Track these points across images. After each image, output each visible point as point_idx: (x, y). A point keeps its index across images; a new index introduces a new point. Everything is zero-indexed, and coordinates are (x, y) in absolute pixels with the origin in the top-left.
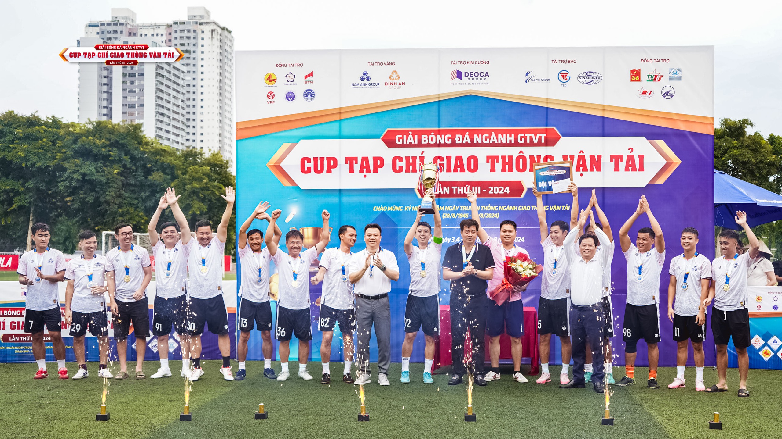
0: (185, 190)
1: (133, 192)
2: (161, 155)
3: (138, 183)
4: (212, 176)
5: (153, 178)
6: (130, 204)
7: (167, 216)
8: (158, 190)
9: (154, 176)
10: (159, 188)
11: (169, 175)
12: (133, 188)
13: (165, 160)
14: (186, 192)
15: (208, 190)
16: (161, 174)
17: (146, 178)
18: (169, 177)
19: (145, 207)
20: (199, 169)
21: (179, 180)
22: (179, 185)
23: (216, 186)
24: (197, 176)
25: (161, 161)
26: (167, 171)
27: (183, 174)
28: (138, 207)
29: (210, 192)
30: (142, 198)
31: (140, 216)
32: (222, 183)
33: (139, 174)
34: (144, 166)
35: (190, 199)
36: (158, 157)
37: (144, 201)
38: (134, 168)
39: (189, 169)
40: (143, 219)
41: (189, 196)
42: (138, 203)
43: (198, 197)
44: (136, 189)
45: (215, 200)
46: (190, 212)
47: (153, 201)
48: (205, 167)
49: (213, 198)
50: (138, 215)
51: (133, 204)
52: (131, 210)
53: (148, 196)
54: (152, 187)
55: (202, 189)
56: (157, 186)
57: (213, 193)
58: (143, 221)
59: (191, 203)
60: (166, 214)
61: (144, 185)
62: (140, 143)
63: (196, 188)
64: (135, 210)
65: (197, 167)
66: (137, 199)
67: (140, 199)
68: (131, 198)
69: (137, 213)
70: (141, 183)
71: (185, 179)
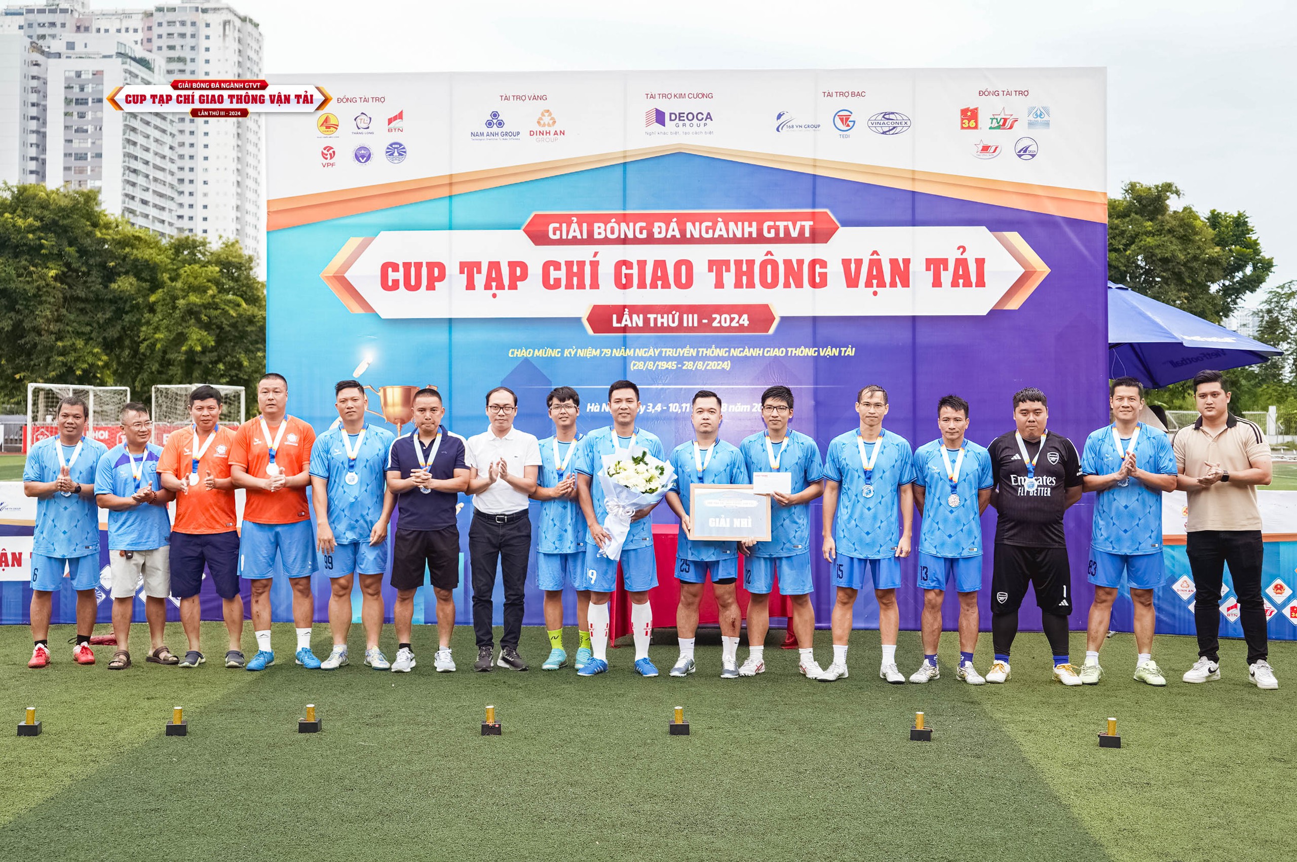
0: (174, 308)
1: (82, 311)
2: (133, 246)
3: (92, 295)
4: (223, 284)
5: (119, 287)
6: (79, 334)
7: (143, 354)
8: (127, 309)
9: (120, 283)
10: (128, 305)
11: (146, 281)
12: (82, 305)
13: (139, 256)
14: (178, 312)
15: (216, 309)
16: (132, 280)
17: (106, 287)
18: (146, 285)
19: (104, 338)
20: (200, 271)
21: (165, 290)
22: (164, 300)
23: (230, 301)
24: (196, 283)
25: (132, 258)
26: (143, 275)
27: (172, 279)
28: (92, 339)
29: (219, 311)
30: (98, 323)
31: (94, 355)
32: (241, 296)
33: (94, 279)
34: (103, 266)
35: (184, 324)
36: (127, 250)
37: (102, 327)
38: (84, 269)
39: (182, 271)
40: (100, 359)
41: (183, 319)
42: (92, 331)
43: (199, 320)
44: (89, 306)
45: (229, 326)
46: (184, 348)
47: (119, 328)
48: (210, 268)
49: (225, 322)
50: (91, 352)
51: (83, 333)
52: (80, 343)
53: (109, 319)
54: (116, 302)
55: (206, 306)
56: (125, 302)
57: (225, 313)
58: (100, 363)
59: (185, 331)
60: (142, 351)
61: (102, 300)
62: (95, 225)
63: (195, 304)
64: (86, 344)
65: (196, 267)
66: (91, 325)
67: (95, 325)
68: (79, 323)
69: (89, 348)
70: (98, 295)
71: (174, 288)
